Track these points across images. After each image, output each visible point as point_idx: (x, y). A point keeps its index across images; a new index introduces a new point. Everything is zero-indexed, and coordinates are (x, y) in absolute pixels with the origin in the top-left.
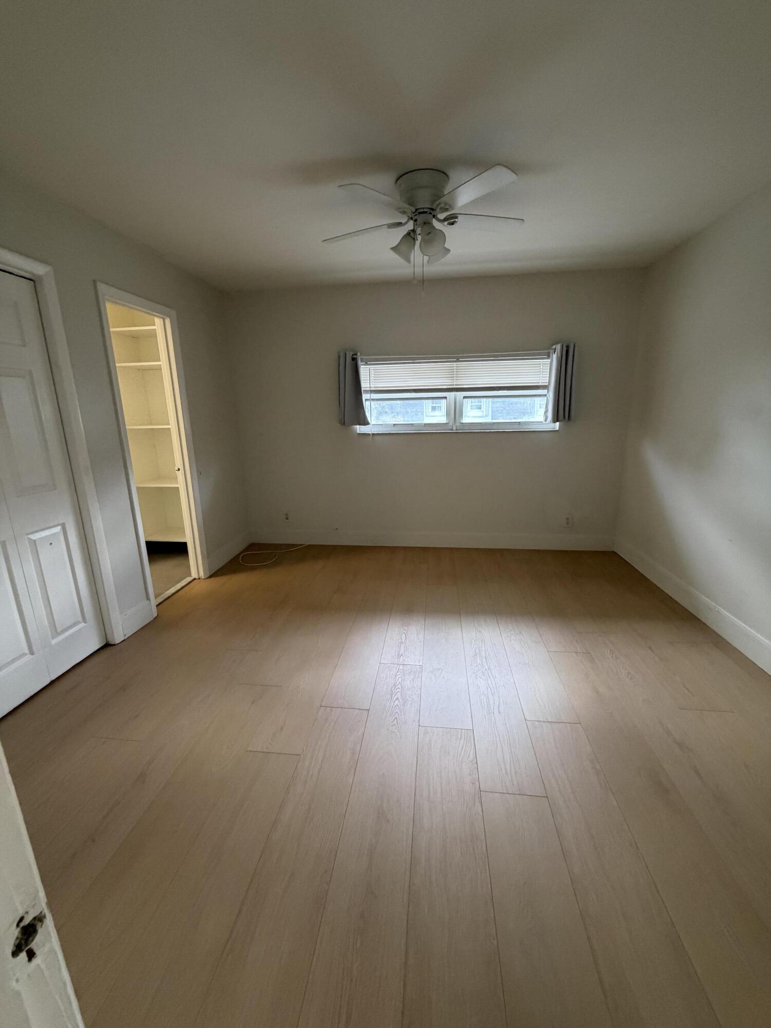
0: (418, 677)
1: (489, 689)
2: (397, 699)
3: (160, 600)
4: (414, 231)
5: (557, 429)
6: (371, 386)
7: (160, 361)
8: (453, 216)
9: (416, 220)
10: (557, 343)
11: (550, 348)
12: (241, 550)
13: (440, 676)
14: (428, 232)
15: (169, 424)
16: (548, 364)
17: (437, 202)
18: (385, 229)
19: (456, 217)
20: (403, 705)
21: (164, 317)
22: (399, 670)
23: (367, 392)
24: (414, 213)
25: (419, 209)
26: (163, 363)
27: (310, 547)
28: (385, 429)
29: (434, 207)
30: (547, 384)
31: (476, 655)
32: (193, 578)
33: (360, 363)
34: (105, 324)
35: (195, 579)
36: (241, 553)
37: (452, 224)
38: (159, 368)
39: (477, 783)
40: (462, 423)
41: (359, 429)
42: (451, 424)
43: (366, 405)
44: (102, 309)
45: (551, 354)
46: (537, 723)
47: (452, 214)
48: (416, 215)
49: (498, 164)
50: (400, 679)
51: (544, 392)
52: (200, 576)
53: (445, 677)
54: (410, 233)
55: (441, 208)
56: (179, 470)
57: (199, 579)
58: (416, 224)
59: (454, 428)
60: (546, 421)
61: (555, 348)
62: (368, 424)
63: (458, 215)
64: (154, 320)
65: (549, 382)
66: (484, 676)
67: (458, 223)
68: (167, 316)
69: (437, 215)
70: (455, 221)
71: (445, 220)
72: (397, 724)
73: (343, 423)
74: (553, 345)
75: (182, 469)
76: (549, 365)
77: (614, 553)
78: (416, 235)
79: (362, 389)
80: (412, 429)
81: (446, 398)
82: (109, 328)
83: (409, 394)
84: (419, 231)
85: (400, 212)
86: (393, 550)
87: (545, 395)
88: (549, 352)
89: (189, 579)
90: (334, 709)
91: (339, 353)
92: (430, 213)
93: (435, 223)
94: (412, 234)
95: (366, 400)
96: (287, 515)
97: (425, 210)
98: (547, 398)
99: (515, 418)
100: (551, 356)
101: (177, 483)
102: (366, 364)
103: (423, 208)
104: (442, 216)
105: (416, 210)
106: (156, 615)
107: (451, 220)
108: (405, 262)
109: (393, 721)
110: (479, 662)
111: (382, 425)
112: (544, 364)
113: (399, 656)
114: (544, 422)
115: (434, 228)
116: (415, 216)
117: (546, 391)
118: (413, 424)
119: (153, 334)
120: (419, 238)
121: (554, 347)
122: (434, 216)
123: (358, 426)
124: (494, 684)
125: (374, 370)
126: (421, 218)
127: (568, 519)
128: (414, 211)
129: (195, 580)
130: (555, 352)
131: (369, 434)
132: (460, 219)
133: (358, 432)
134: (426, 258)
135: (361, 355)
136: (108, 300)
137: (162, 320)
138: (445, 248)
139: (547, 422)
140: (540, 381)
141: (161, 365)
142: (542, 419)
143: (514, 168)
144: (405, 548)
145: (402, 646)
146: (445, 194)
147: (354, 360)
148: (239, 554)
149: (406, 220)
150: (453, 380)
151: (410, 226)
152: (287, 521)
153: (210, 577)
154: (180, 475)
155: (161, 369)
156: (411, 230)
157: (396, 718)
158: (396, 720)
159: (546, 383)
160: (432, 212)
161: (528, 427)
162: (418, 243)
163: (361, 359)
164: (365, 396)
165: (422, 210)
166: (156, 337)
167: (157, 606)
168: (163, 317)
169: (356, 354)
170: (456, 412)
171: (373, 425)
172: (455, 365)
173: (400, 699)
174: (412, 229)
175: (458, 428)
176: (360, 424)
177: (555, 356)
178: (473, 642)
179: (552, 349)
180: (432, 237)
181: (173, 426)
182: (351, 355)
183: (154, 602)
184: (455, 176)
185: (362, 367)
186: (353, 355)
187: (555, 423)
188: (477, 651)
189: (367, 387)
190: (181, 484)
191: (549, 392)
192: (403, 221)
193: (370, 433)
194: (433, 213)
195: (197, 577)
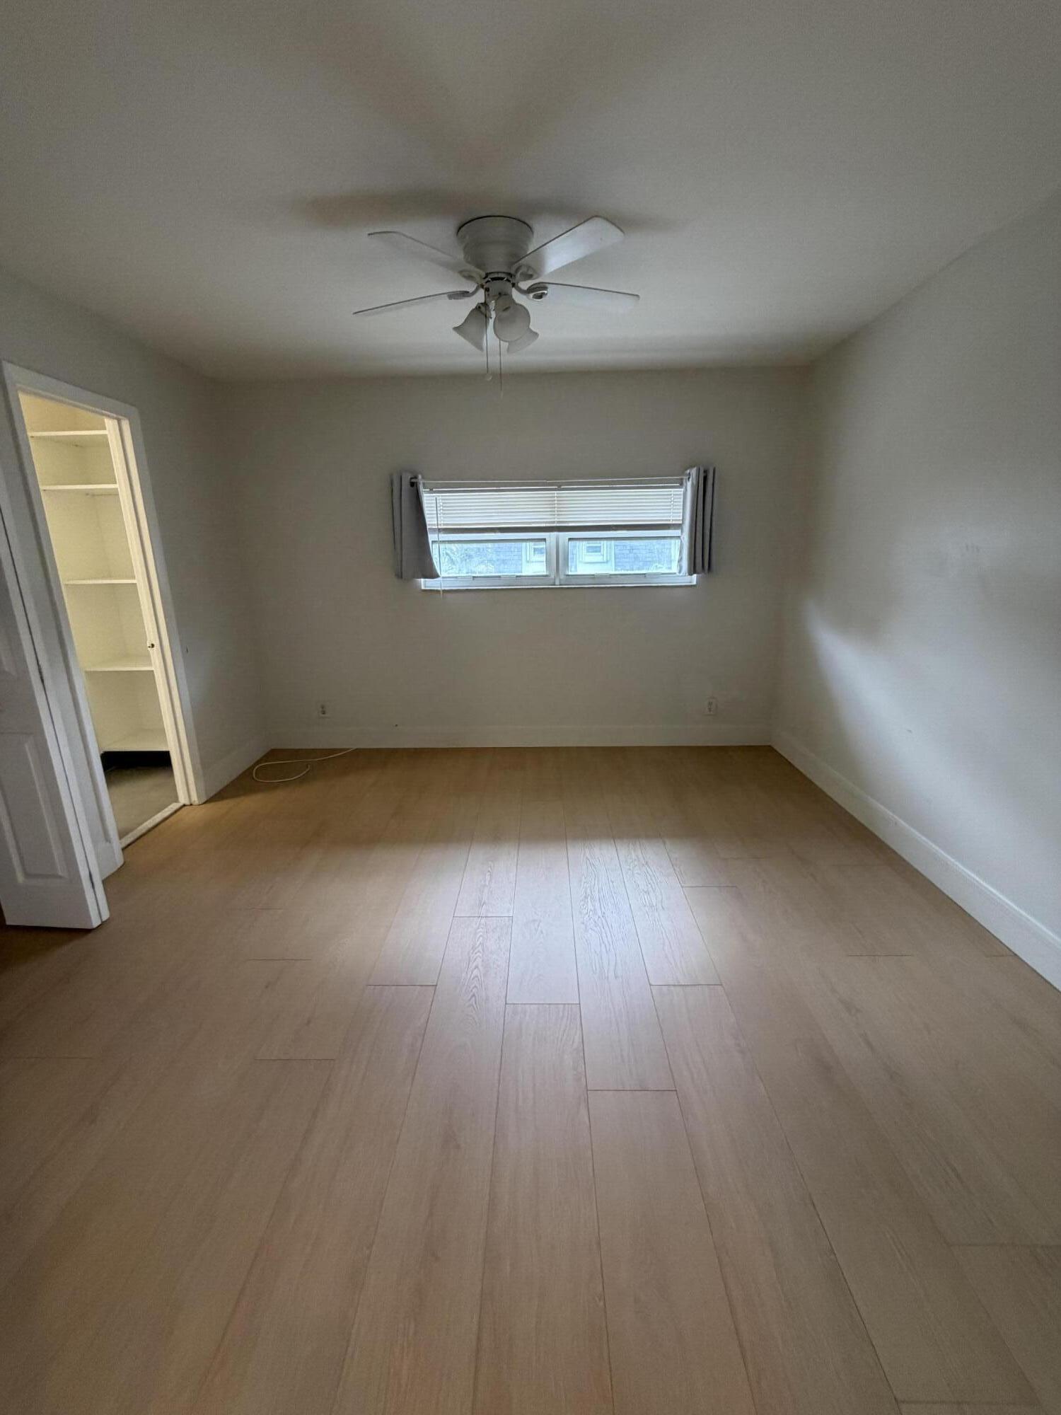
0: (506, 934)
1: (603, 946)
2: (477, 967)
3: (128, 839)
4: (485, 304)
5: (695, 583)
6: (439, 523)
7: (116, 483)
8: (541, 285)
9: (487, 290)
10: (691, 467)
11: (683, 473)
12: (258, 758)
13: (536, 930)
14: (504, 308)
15: (133, 577)
16: (680, 495)
17: (516, 266)
18: (445, 299)
19: (545, 288)
20: (485, 975)
21: (120, 417)
22: (480, 924)
23: (433, 530)
24: (484, 278)
25: (490, 273)
26: (121, 486)
27: (358, 752)
28: (461, 584)
29: (512, 272)
30: (680, 522)
31: (586, 897)
32: (181, 804)
33: (421, 489)
34: (17, 425)
35: (184, 805)
36: (258, 762)
37: (540, 297)
38: (114, 494)
39: (583, 1080)
40: (568, 575)
41: (425, 584)
42: (553, 577)
43: (434, 550)
44: (13, 405)
45: (684, 481)
46: (665, 989)
47: (539, 283)
48: (488, 281)
49: (596, 216)
50: (481, 938)
51: (677, 532)
52: (193, 800)
53: (544, 932)
54: (479, 307)
55: (522, 274)
56: (153, 646)
57: (191, 805)
58: (488, 295)
59: (557, 583)
60: (680, 572)
61: (689, 473)
62: (437, 576)
63: (547, 285)
64: (104, 422)
65: (683, 520)
66: (596, 927)
67: (547, 296)
68: (125, 416)
69: (518, 283)
70: (544, 293)
71: (530, 290)
72: (476, 1003)
73: (400, 576)
74: (686, 470)
75: (157, 643)
76: (682, 497)
77: (770, 749)
78: (490, 311)
79: (428, 527)
80: (497, 584)
81: (545, 540)
82: (25, 431)
83: (493, 534)
84: (492, 305)
85: (464, 277)
86: (476, 753)
87: (679, 537)
88: (682, 479)
89: (174, 806)
90: (387, 987)
91: (391, 476)
92: (508, 280)
93: (516, 295)
94: (483, 309)
95: (433, 542)
96: (323, 707)
97: (500, 275)
98: (681, 541)
99: (639, 569)
100: (685, 484)
101: (150, 665)
102: (431, 491)
103: (498, 273)
104: (525, 285)
105: (487, 275)
106: (122, 863)
107: (538, 291)
108: (473, 347)
109: (470, 1000)
110: (590, 907)
111: (456, 577)
112: (676, 495)
113: (481, 904)
114: (678, 574)
115: (513, 301)
116: (486, 282)
117: (679, 531)
118: (500, 577)
119: (103, 443)
120: (493, 314)
121: (688, 471)
122: (514, 285)
123: (422, 580)
124: (609, 937)
125: (442, 499)
126: (496, 286)
127: (710, 704)
128: (484, 275)
129: (186, 807)
130: (689, 478)
131: (438, 591)
132: (550, 291)
133: (423, 588)
134: (505, 345)
135: (423, 478)
136: (25, 391)
137: (116, 421)
138: (531, 331)
139: (681, 574)
140: (671, 518)
141: (117, 489)
142: (675, 569)
143: (619, 221)
144: (494, 750)
145: (486, 890)
146: (528, 252)
147: (413, 485)
148: (253, 767)
149: (473, 289)
150: (554, 515)
151: (480, 297)
152: (323, 715)
153: (210, 800)
154: (155, 654)
155: (117, 495)
156: (482, 304)
157: (474, 995)
158: (474, 998)
159: (679, 520)
160: (510, 278)
161: (655, 580)
162: (491, 322)
163: (424, 484)
164: (432, 537)
165: (496, 276)
166: (108, 446)
167: (123, 849)
168: (118, 415)
169: (416, 478)
170: (559, 559)
171: (443, 578)
172: (556, 495)
173: (480, 967)
174: (483, 301)
175: (562, 583)
176: (425, 577)
177: (689, 484)
178: (583, 880)
179: (686, 475)
180: (512, 315)
181: (140, 580)
182: (409, 477)
183: (117, 845)
184: (541, 229)
185: (425, 495)
186: (411, 478)
187: (691, 575)
188: (588, 891)
189: (434, 525)
190: (156, 666)
191: (684, 534)
192: (471, 290)
193: (439, 589)
194: (513, 281)
195: (187, 803)
